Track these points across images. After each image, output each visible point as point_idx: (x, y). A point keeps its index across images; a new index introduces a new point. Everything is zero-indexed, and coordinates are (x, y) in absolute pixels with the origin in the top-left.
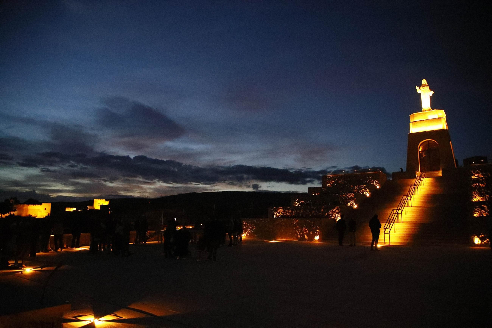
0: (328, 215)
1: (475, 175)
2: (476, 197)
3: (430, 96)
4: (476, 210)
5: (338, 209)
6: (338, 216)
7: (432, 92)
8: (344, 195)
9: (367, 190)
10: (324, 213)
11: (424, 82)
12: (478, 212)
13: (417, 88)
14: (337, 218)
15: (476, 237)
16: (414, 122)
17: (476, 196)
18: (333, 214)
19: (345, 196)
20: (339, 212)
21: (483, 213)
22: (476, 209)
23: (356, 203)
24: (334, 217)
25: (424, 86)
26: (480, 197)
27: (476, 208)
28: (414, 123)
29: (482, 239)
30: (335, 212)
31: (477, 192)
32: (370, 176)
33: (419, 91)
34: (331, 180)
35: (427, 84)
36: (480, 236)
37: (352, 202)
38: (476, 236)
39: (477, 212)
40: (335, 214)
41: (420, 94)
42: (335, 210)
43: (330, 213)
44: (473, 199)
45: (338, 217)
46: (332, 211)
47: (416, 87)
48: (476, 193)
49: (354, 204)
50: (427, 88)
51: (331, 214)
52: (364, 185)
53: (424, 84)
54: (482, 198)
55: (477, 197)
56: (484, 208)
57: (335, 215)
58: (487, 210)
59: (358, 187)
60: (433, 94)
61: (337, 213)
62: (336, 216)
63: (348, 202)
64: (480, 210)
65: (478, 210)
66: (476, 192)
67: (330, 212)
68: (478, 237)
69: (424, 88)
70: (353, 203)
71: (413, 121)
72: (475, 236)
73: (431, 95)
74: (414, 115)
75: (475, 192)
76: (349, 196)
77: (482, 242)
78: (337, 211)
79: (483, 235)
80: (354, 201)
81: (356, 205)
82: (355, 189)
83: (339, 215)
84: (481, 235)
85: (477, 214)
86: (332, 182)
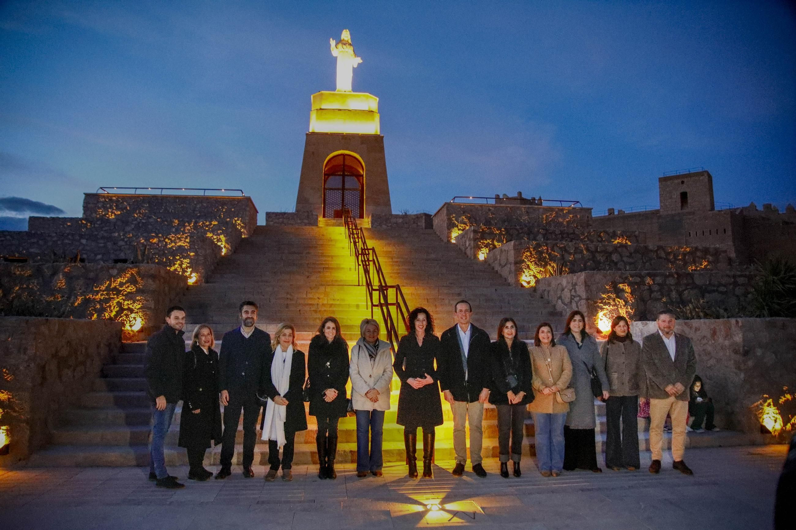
0: (87, 302)
1: (457, 226)
2: (528, 267)
3: (353, 67)
4: (604, 298)
5: (133, 281)
6: (132, 311)
7: (359, 60)
8: (155, 240)
9: (222, 236)
10: (71, 293)
11: (346, 35)
12: (609, 304)
13: (333, 43)
14: (127, 316)
15: (769, 405)
16: (321, 109)
17: (529, 263)
18: (108, 300)
19: (159, 241)
20: (139, 291)
21: (621, 308)
22: (604, 296)
23: (194, 266)
24: (114, 313)
25: (345, 44)
26: (538, 268)
27: (605, 291)
28: (320, 111)
29: (786, 411)
30: (118, 292)
31: (533, 253)
32: (223, 208)
33: (335, 52)
34: (111, 207)
35: (350, 41)
36: (781, 401)
37: (181, 265)
38: (770, 401)
39: (605, 304)
40: (120, 299)
41: (336, 58)
42: (121, 284)
43: (98, 297)
44: (524, 272)
45: (133, 315)
46: (108, 289)
47: (331, 39)
48: (531, 256)
49: (189, 270)
50: (350, 50)
51: (100, 302)
52: (213, 223)
53: (346, 39)
54: (542, 269)
55: (532, 267)
56: (623, 291)
57: (119, 304)
58: (631, 300)
59: (195, 227)
60: (358, 63)
61: (130, 296)
62: (122, 310)
63: (165, 262)
64: (614, 300)
65: (609, 298)
66: (531, 253)
67: (97, 292)
68: (776, 404)
69: (344, 46)
70: (184, 266)
71: (318, 108)
72: (765, 401)
73: (356, 66)
74: (322, 94)
75: (528, 254)
76: (172, 242)
77: (785, 424)
78: (131, 289)
79: (788, 396)
80: (188, 261)
81: (194, 275)
82: (184, 230)
83: (137, 306)
84: (783, 393)
85: (605, 311)
86: (112, 213)
